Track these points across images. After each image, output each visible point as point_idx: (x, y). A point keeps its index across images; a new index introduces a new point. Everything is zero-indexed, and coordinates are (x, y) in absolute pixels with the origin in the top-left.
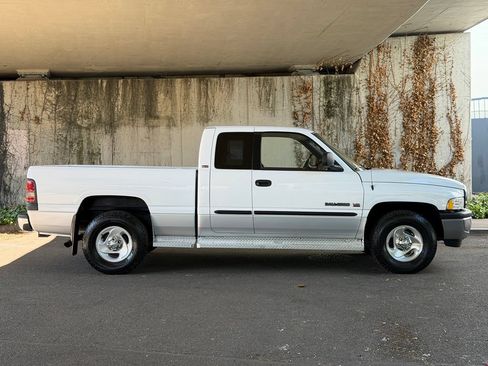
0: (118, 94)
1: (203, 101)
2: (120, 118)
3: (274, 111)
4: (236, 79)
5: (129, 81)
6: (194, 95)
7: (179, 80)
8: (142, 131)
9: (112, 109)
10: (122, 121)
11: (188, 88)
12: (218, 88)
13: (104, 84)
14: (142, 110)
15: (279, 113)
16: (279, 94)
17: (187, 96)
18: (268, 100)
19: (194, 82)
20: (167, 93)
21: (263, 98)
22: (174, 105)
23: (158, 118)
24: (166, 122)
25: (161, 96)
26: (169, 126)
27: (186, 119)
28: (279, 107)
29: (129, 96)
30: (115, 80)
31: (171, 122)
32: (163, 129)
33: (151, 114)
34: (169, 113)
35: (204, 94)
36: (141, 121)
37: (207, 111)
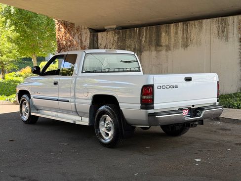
0: (143, 35)
1: (185, 35)
2: (144, 47)
3: (227, 38)
4: (204, 21)
5: (148, 27)
6: (180, 32)
7: (173, 24)
8: (154, 53)
9: (140, 43)
10: (144, 49)
11: (177, 29)
12: (194, 27)
13: (138, 31)
14: (154, 43)
15: (230, 40)
16: (230, 27)
17: (176, 33)
18: (223, 32)
19: (180, 24)
20: (166, 32)
21: (220, 31)
22: (170, 39)
23: (161, 46)
24: (165, 48)
25: (163, 34)
26: (167, 50)
27: (176, 46)
28: (230, 35)
29: (148, 36)
30: (142, 28)
31: (168, 48)
32: (164, 52)
33: (158, 44)
34: (167, 43)
35: (186, 31)
36: (153, 48)
37: (187, 41)
